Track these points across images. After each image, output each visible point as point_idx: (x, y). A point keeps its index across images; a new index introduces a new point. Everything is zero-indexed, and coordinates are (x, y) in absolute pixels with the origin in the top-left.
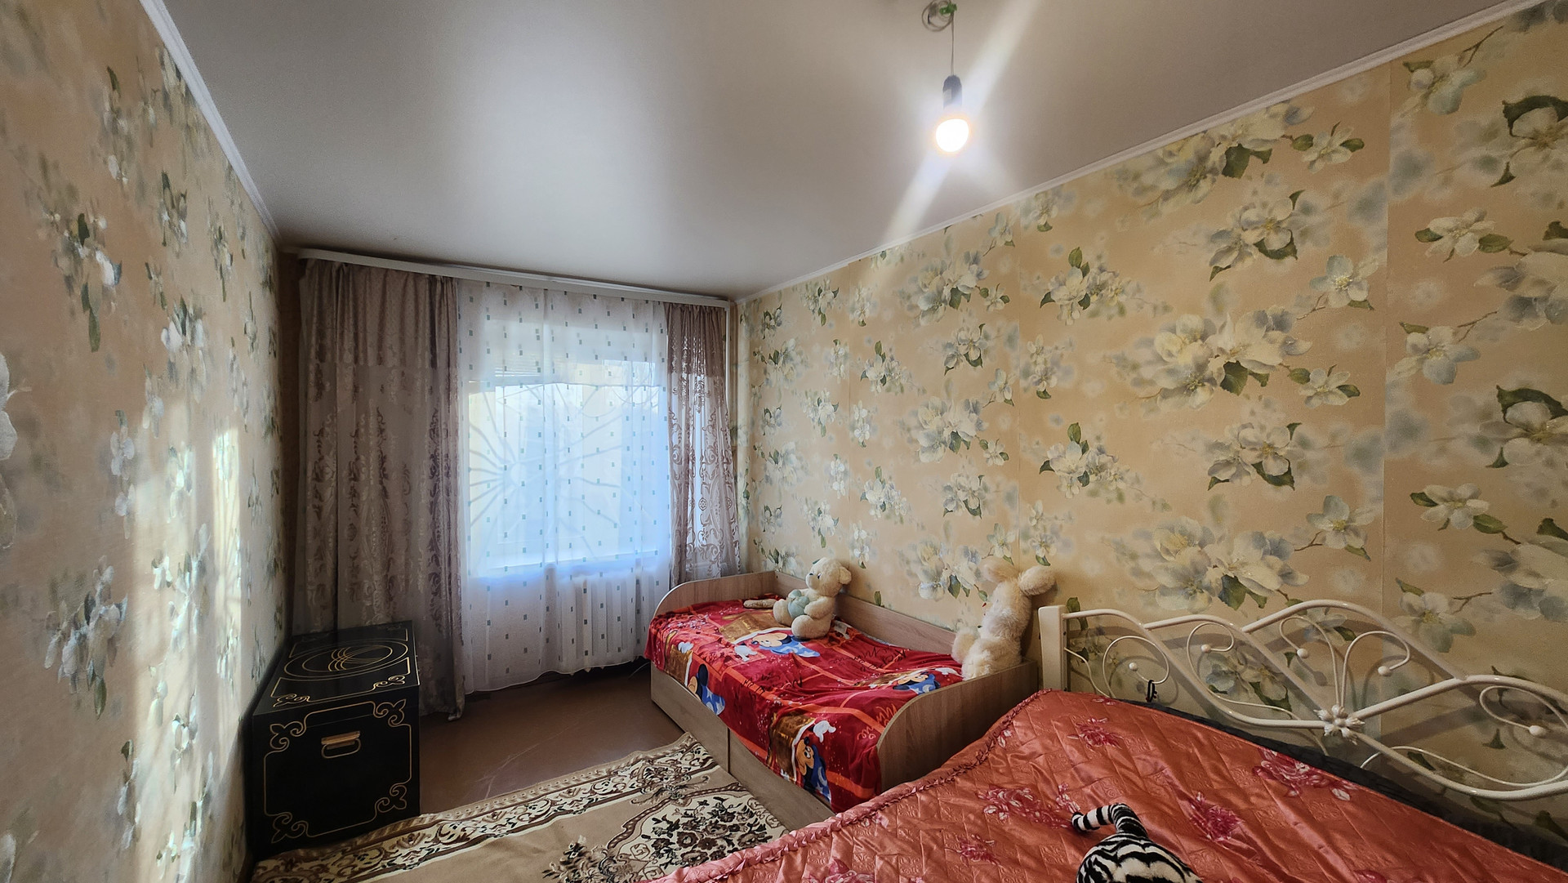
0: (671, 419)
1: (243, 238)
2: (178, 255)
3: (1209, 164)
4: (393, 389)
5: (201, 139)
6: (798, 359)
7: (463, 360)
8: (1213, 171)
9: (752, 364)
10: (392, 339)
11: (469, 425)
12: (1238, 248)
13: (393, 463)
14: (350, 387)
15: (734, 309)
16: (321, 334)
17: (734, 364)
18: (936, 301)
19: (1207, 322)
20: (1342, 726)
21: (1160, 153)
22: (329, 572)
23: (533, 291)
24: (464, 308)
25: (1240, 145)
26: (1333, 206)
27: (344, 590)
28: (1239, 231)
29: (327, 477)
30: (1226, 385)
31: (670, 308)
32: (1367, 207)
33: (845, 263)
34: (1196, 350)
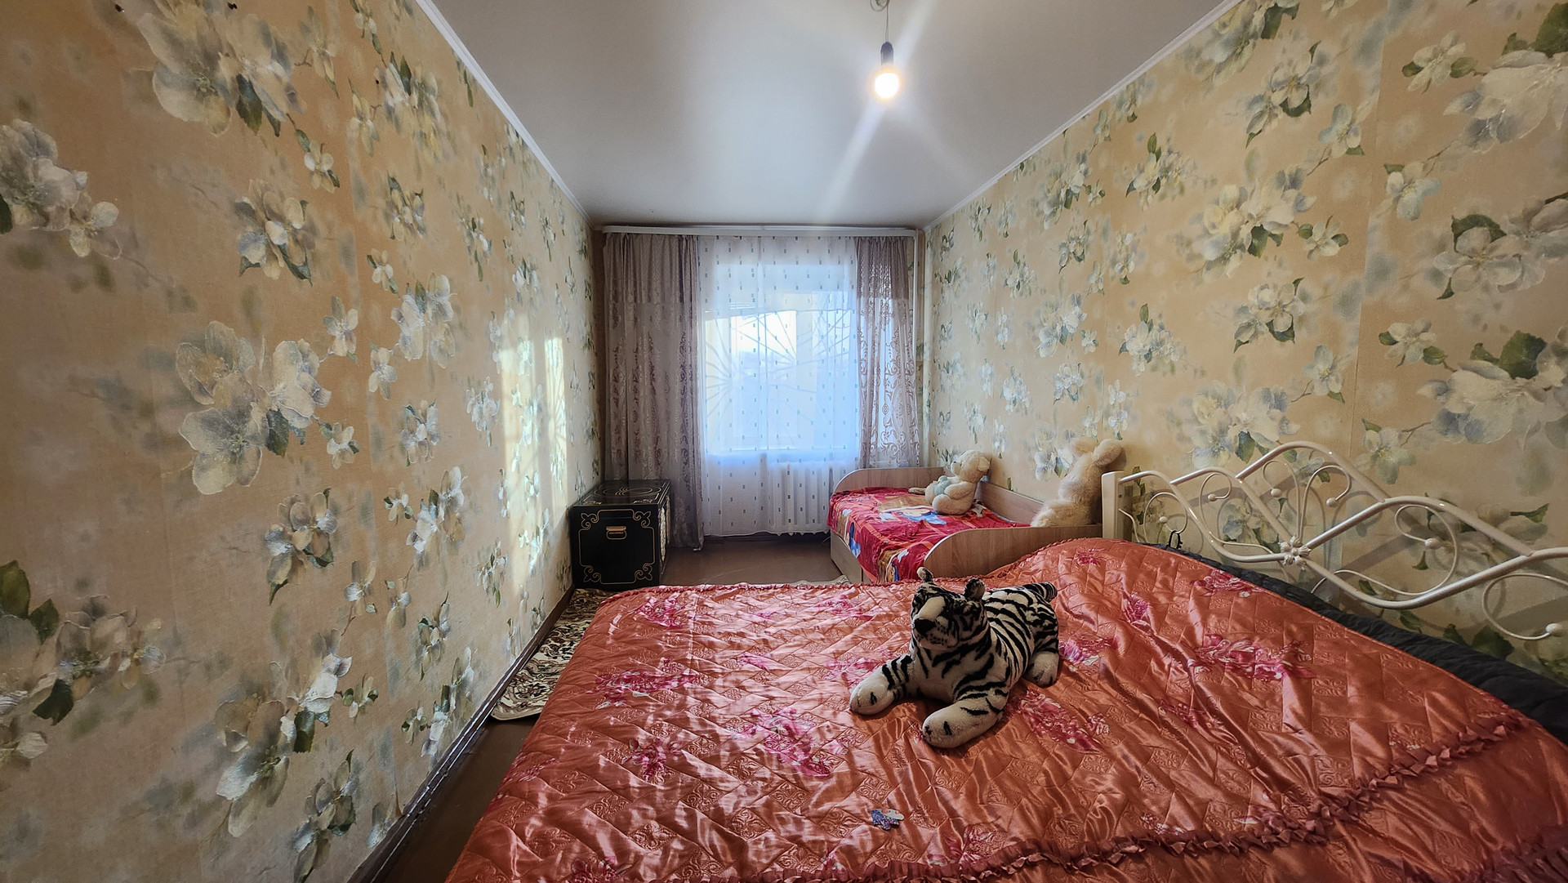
0: (859, 337)
1: (562, 223)
2: (520, 235)
3: (1251, 29)
4: (658, 319)
5: (532, 168)
6: (963, 276)
7: (700, 296)
8: (1254, 36)
9: (934, 284)
10: (656, 284)
11: (705, 343)
12: (1269, 112)
13: (658, 371)
14: (632, 318)
15: (922, 237)
16: (615, 283)
17: (921, 287)
18: (1055, 204)
19: (1242, 190)
20: (1295, 554)
21: (1216, 25)
22: (624, 443)
23: (749, 238)
24: (702, 255)
25: (1276, 4)
26: (1341, 53)
27: (631, 454)
28: (1269, 93)
29: (621, 380)
30: (1253, 250)
31: (859, 241)
32: (1366, 49)
33: (994, 181)
34: (1233, 218)
